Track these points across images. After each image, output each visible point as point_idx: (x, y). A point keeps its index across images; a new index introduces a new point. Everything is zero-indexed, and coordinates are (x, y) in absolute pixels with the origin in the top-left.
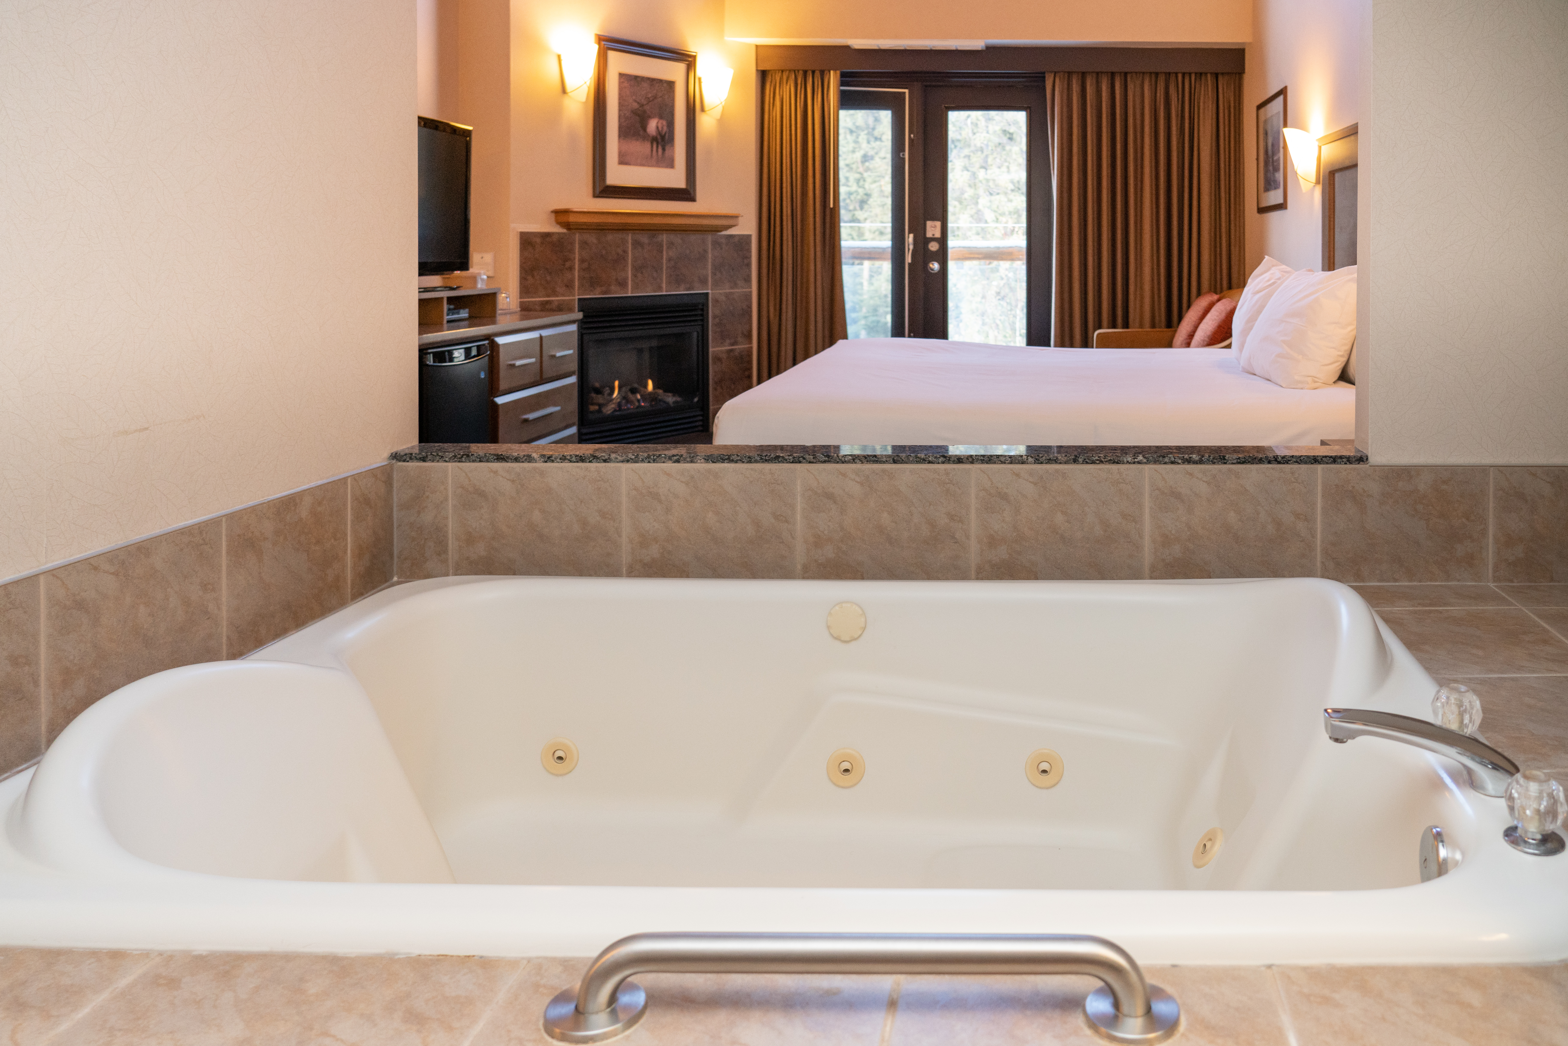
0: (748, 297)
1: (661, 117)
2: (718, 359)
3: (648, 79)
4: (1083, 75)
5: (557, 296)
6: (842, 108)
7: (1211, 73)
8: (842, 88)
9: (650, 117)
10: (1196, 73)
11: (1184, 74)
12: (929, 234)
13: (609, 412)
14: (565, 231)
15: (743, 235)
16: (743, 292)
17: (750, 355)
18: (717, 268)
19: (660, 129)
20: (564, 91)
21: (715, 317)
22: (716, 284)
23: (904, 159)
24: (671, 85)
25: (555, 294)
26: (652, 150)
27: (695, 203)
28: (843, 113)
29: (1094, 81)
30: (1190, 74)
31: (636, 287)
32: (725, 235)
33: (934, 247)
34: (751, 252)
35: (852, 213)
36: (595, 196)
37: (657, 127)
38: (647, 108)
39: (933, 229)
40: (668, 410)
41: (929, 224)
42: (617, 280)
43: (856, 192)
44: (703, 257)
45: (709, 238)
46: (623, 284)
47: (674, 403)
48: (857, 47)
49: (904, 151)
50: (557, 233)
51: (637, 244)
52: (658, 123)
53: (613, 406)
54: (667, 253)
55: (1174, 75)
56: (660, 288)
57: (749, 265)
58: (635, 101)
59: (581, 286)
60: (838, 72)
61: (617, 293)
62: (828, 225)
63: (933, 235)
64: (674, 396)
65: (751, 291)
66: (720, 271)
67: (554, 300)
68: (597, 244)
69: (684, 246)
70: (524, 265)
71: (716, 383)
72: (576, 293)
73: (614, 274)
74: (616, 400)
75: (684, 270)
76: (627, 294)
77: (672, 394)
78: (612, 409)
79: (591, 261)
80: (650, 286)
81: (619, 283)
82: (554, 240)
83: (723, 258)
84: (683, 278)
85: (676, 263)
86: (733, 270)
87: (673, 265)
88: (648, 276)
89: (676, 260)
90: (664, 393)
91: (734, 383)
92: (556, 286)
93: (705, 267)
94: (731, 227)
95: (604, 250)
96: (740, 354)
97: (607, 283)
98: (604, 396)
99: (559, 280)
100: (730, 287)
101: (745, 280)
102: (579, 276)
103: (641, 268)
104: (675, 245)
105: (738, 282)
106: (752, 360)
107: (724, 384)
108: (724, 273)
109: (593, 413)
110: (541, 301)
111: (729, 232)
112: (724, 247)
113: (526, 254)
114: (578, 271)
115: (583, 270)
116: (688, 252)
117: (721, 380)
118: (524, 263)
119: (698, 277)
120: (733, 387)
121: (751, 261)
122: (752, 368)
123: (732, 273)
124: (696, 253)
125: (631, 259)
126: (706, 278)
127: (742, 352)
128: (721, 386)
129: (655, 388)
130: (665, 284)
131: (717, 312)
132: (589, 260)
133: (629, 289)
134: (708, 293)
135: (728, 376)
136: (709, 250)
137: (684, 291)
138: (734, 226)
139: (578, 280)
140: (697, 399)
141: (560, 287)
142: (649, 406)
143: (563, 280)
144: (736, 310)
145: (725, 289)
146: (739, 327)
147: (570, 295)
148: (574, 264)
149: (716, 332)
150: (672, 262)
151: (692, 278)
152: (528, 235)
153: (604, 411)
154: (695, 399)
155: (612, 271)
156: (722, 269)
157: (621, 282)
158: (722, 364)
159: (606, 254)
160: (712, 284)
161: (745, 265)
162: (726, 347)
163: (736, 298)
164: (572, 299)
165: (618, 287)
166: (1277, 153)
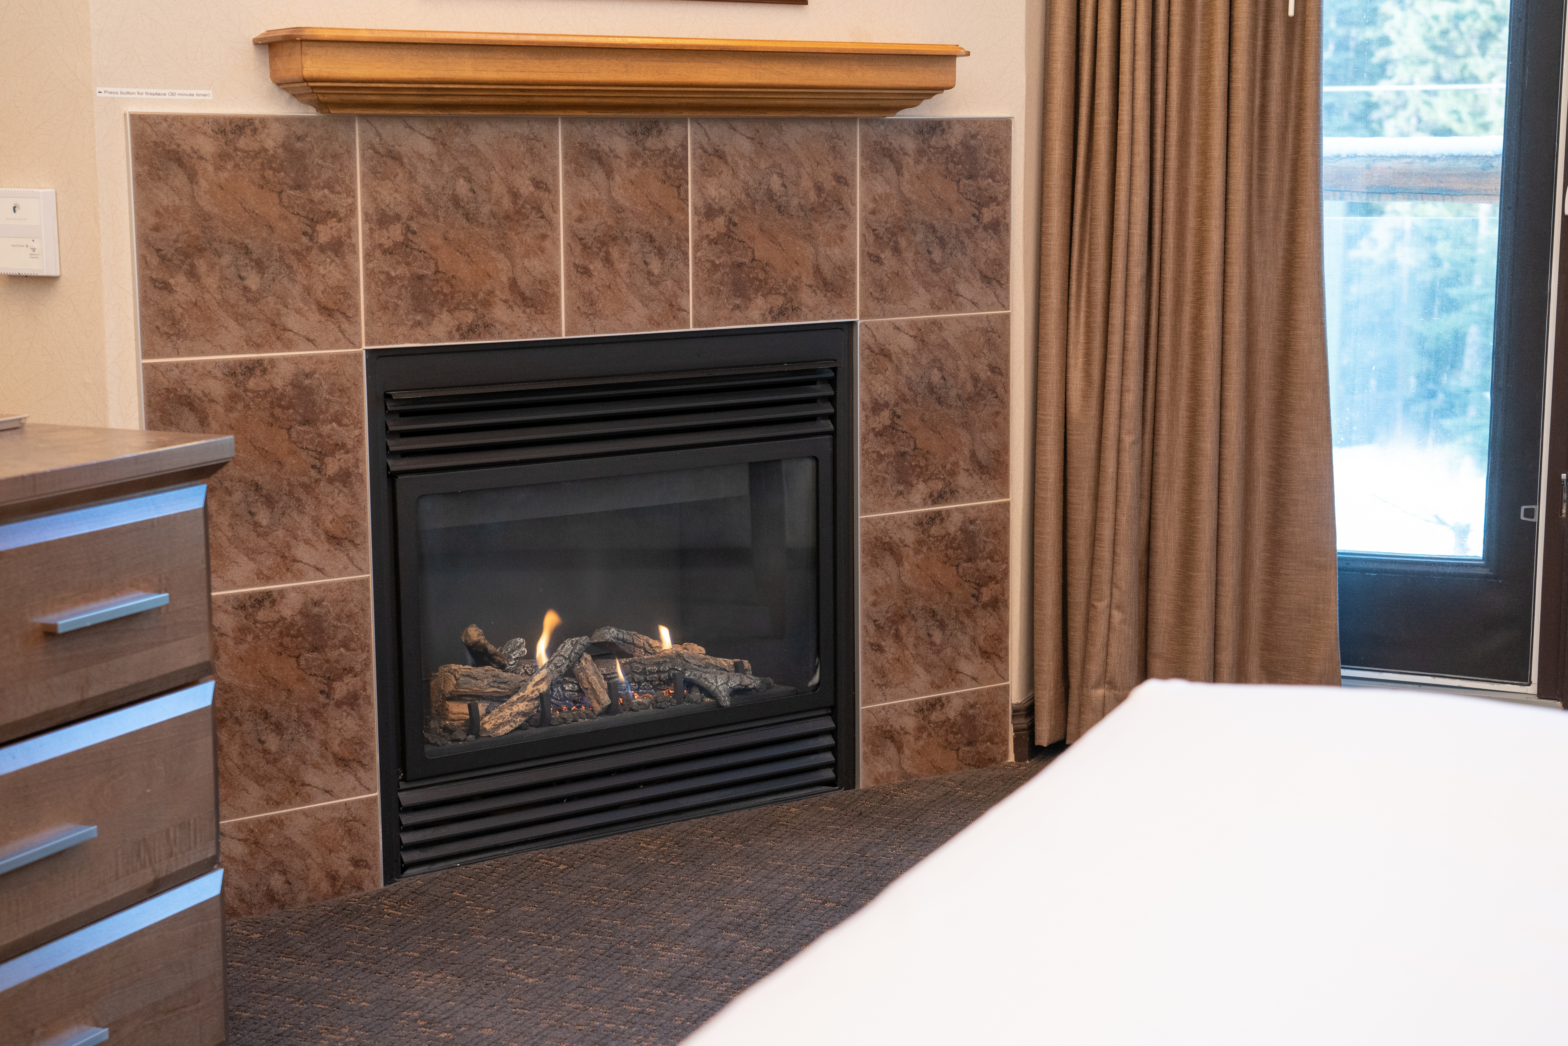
0: (995, 336)
2: (885, 547)
5: (288, 347)
13: (502, 731)
14: (306, 111)
15: (980, 123)
16: (979, 319)
17: (1001, 532)
18: (884, 239)
21: (876, 407)
22: (880, 294)
25: (280, 334)
27: (803, 8)
31: (585, 307)
32: (916, 122)
34: (1007, 180)
35: (1462, 61)
40: (713, 715)
42: (513, 284)
43: (1474, 13)
44: (831, 201)
45: (855, 134)
46: (536, 298)
47: (735, 692)
50: (277, 119)
51: (586, 158)
53: (522, 707)
54: (700, 189)
56: (675, 309)
57: (1000, 227)
59: (380, 305)
61: (514, 327)
62: (1276, 82)
64: (738, 668)
65: (1008, 316)
66: (896, 250)
67: (278, 358)
68: (434, 158)
69: (763, 166)
70: (154, 234)
71: (879, 627)
72: (358, 334)
73: (502, 267)
74: (537, 684)
75: (762, 250)
76: (553, 334)
77: (731, 662)
78: (523, 714)
79: (411, 218)
80: (638, 305)
81: (524, 298)
82: (270, 144)
83: (906, 202)
84: (761, 276)
85: (735, 225)
86: (942, 243)
87: (723, 230)
88: (630, 274)
89: (733, 211)
90: (712, 660)
91: (942, 626)
92: (284, 311)
93: (840, 237)
94: (929, 92)
95: (462, 181)
96: (964, 530)
97: (475, 295)
98: (502, 667)
99: (296, 290)
100: (932, 304)
101: (986, 279)
102: (369, 274)
103: (603, 244)
104: (729, 159)
105: (962, 287)
106: (1007, 547)
107: (909, 630)
108: (909, 255)
109: (445, 729)
110: (226, 363)
111: (926, 111)
112: (909, 161)
113: (164, 197)
114: (368, 257)
115: (385, 252)
116: (775, 182)
117: (898, 618)
118: (156, 229)
119: (817, 270)
120: (937, 637)
121: (1006, 214)
122: (1006, 573)
123: (937, 255)
124: (806, 183)
125: (568, 213)
126: (844, 271)
127: (972, 522)
128: (897, 637)
129: (679, 648)
130: (696, 296)
131: (884, 389)
132: (405, 216)
133: (559, 316)
134: (852, 324)
135: (920, 603)
136: (854, 175)
137: (765, 321)
138: (941, 89)
139: (367, 288)
140: (816, 679)
141: (298, 312)
142: (655, 703)
143: (308, 290)
144: (951, 381)
145: (915, 312)
146: (965, 437)
147: (337, 341)
148: (350, 232)
149: (881, 457)
150: (721, 221)
151: (795, 274)
152: (165, 125)
153: (488, 726)
154: (810, 678)
155: (493, 253)
156: (903, 243)
157: (527, 293)
158: (899, 562)
159: (471, 194)
160: (867, 295)
161: (986, 228)
162: (916, 507)
163: (951, 341)
164: (347, 356)
165: (518, 311)
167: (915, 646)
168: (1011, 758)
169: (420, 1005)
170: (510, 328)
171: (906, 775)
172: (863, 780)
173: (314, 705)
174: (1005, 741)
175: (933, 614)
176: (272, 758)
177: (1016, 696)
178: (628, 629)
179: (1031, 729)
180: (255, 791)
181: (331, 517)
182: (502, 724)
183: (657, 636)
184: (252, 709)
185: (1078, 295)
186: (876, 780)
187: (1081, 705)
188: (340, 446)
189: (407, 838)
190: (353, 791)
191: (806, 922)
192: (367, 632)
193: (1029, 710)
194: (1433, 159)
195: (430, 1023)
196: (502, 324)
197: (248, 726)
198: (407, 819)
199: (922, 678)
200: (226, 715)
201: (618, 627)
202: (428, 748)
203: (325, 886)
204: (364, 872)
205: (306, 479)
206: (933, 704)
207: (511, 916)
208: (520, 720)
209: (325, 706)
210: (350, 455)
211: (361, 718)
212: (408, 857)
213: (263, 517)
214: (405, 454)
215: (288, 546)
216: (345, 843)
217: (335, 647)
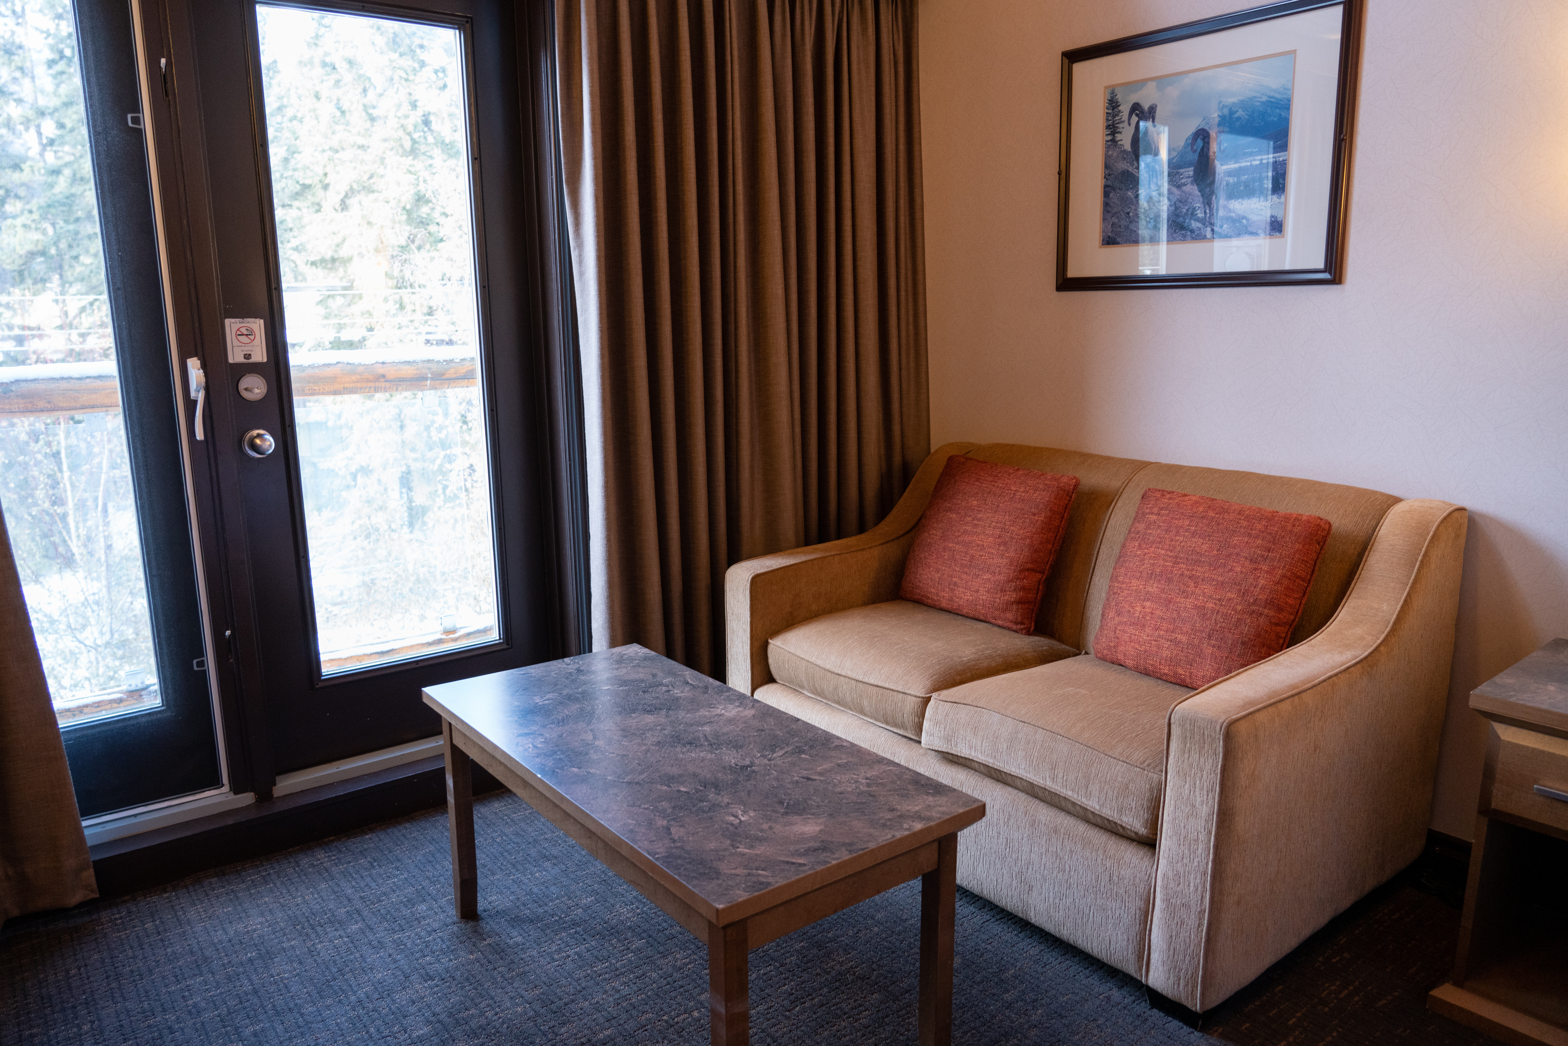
12: (235, 356)
23: (139, 134)
33: (254, 388)
41: (232, 326)
63: (248, 356)
166: (1251, 154)
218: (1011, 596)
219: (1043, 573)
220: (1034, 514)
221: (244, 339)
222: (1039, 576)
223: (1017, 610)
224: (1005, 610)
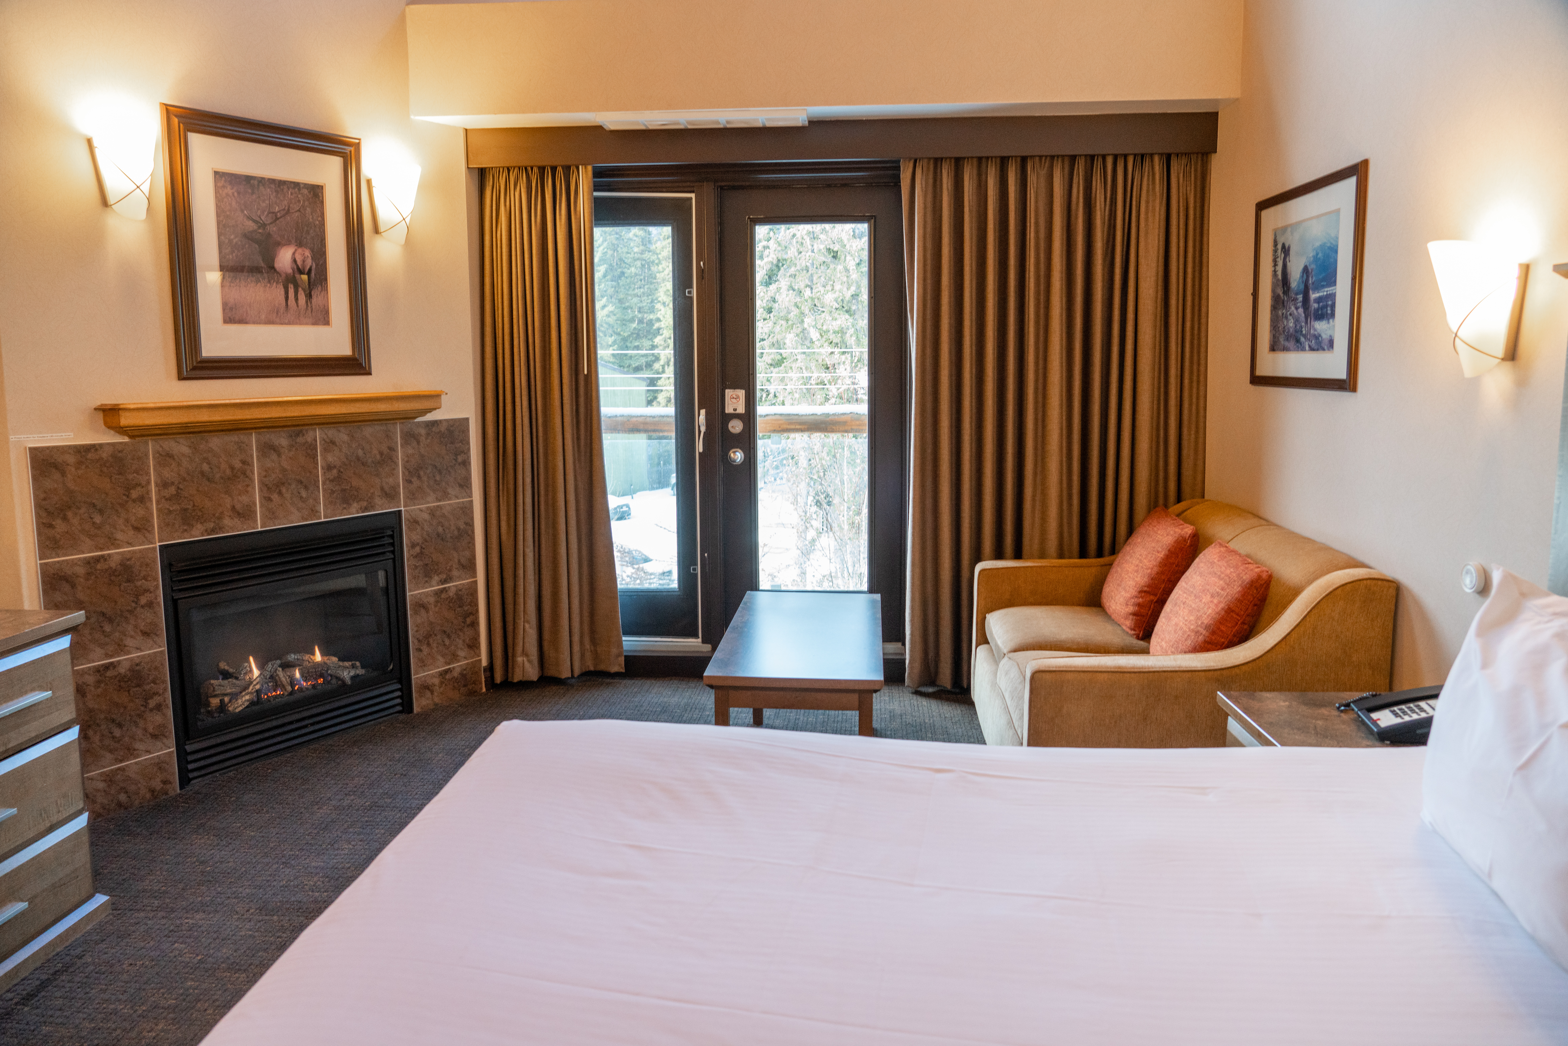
0: (467, 510)
1: (300, 244)
2: (421, 606)
3: (272, 181)
4: (958, 163)
5: (117, 548)
6: (598, 225)
7: (1161, 155)
8: (596, 194)
9: (279, 244)
10: (1135, 155)
11: (1116, 157)
12: (729, 410)
13: (237, 711)
14: (126, 439)
15: (455, 420)
16: (459, 503)
17: (474, 593)
18: (413, 473)
19: (299, 263)
20: (105, 202)
21: (413, 546)
22: (412, 497)
23: (691, 298)
24: (316, 192)
25: (113, 542)
26: (287, 298)
27: (370, 377)
28: (598, 232)
29: (975, 172)
30: (1125, 156)
31: (270, 514)
32: (425, 422)
33: (736, 427)
34: (468, 443)
36: (181, 377)
37: (295, 261)
38: (273, 229)
39: (734, 401)
40: (343, 689)
41: (729, 393)
42: (233, 508)
44: (387, 458)
45: (398, 430)
46: (246, 514)
47: (353, 677)
48: (613, 128)
49: (691, 286)
50: (107, 444)
51: (267, 449)
52: (294, 254)
53: (247, 697)
54: (324, 458)
55: (1100, 159)
56: (314, 512)
57: (466, 463)
58: (249, 218)
59: (165, 525)
60: (590, 168)
61: (234, 528)
62: (582, 400)
63: (735, 410)
64: (353, 666)
65: (472, 501)
66: (419, 477)
67: (112, 554)
68: (191, 455)
69: (354, 446)
70: (44, 503)
71: (419, 641)
72: (154, 538)
73: (228, 501)
74: (255, 685)
75: (355, 482)
76: (254, 528)
77: (350, 663)
78: (248, 700)
79: (180, 483)
80: (296, 512)
81: (239, 514)
82: (104, 455)
83: (422, 456)
84: (356, 493)
85: (342, 472)
86: (440, 472)
87: (336, 475)
88: (291, 498)
89: (340, 467)
90: (341, 663)
91: (449, 637)
92: (114, 531)
93: (393, 473)
94: (430, 410)
95: (205, 464)
96: (457, 594)
97: (214, 515)
98: (237, 678)
99: (121, 521)
100: (437, 498)
101: (461, 486)
102: (159, 510)
103: (278, 486)
104: (338, 444)
105: (450, 490)
106: (477, 599)
107: (434, 640)
108: (425, 478)
109: (209, 712)
110: (85, 558)
111: (429, 417)
112: (423, 439)
113: (48, 484)
114: (158, 502)
115: (166, 500)
116: (360, 452)
117: (428, 636)
118: (45, 499)
119: (382, 489)
120: (447, 642)
121: (469, 457)
122: (477, 611)
123: (438, 478)
124: (375, 452)
125: (259, 474)
126: (395, 488)
127: (460, 590)
128: (429, 644)
129: (326, 658)
130: (324, 505)
131: (416, 537)
132: (176, 483)
133: (257, 520)
134: (400, 512)
135: (438, 628)
136: (397, 447)
137: (358, 513)
138: (435, 409)
139: (158, 517)
140: (391, 667)
141: (122, 531)
142: (314, 686)
143: (127, 520)
144: (447, 531)
145: (428, 503)
146: (455, 555)
147: (143, 542)
148: (148, 492)
149: (416, 567)
150: (335, 471)
151: (372, 491)
152: (48, 451)
153: (230, 709)
154: (388, 667)
155: (223, 495)
156: (422, 473)
157: (241, 511)
158: (427, 612)
159: (210, 470)
160: (406, 497)
161: (459, 464)
162: (433, 586)
163: (446, 514)
164: (149, 548)
165: (236, 520)
166: (1323, 287)
167: (437, 647)
168: (484, 690)
169: (196, 854)
170: (232, 529)
171: (436, 705)
172: (416, 709)
173: (138, 712)
174: (481, 683)
175: (445, 632)
176: (117, 740)
177: (484, 663)
178: (299, 652)
179: (492, 677)
180: (109, 756)
181: (143, 624)
182: (238, 707)
183: (313, 654)
184: (106, 718)
185: (503, 490)
186: (422, 708)
187: (513, 665)
188: (147, 591)
189: (190, 767)
190: (161, 749)
191: (387, 786)
192: (165, 674)
193: (491, 668)
194: (654, 417)
195: (202, 863)
196: (228, 526)
197: (103, 727)
198: (190, 758)
199: (441, 660)
200: (92, 723)
201: (295, 654)
202: (199, 723)
203: (148, 796)
204: (168, 786)
205: (129, 608)
206: (446, 672)
207: (244, 800)
208: (247, 704)
209: (144, 712)
210: (152, 594)
211: (164, 714)
212: (191, 775)
213: (108, 628)
214: (180, 590)
215: (122, 640)
216: (158, 774)
217: (149, 684)
218: (1131, 609)
219: (1156, 595)
220: (1158, 552)
221: (734, 400)
222: (1152, 597)
223: (1132, 619)
224: (1126, 619)
